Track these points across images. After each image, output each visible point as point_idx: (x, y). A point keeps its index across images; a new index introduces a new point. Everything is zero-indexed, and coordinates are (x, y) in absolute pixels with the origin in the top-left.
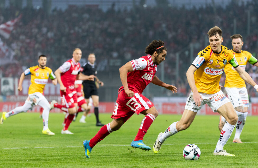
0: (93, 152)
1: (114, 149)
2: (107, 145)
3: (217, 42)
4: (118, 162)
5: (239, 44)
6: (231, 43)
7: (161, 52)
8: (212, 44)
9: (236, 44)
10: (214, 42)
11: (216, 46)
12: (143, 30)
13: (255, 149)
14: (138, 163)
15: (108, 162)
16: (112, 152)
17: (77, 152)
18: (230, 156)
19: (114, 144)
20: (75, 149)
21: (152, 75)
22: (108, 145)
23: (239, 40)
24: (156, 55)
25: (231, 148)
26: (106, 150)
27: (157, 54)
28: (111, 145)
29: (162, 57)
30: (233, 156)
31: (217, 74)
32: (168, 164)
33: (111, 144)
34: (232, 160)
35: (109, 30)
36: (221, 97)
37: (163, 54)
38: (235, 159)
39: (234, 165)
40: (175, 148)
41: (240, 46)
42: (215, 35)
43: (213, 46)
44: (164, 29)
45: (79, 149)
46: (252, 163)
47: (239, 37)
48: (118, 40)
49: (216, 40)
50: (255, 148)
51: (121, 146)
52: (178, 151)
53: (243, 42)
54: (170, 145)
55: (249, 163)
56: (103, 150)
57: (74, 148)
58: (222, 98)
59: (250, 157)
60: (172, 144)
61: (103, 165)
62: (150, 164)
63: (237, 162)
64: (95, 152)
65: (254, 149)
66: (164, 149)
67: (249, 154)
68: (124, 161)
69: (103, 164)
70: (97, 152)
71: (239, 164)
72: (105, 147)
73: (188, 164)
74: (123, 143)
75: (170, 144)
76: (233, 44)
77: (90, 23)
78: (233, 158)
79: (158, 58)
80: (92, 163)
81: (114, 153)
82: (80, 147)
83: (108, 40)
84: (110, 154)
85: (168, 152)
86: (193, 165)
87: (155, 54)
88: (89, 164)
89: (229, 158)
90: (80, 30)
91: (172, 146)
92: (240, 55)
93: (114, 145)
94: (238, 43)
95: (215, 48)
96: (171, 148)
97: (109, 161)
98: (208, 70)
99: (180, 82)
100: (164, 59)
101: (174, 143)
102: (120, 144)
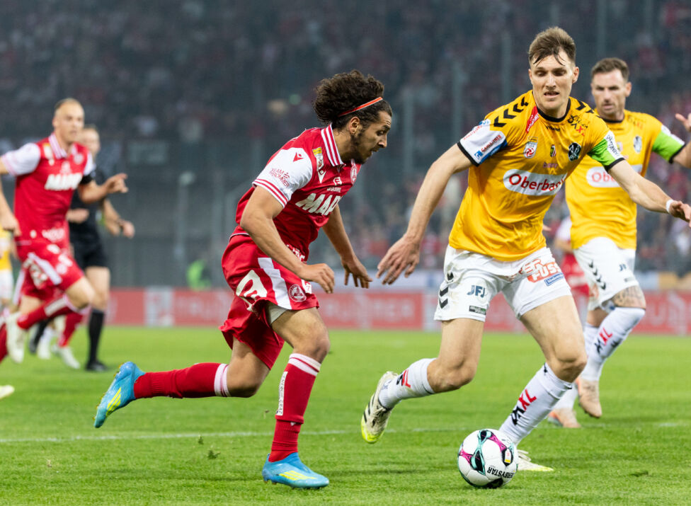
0: (74, 460)
1: (144, 448)
2: (120, 433)
3: (559, 78)
4: (158, 491)
5: (616, 92)
6: (590, 89)
7: (372, 117)
8: (543, 86)
9: (606, 90)
10: (551, 80)
11: (557, 93)
12: (242, 43)
13: (624, 449)
14: (225, 494)
15: (122, 493)
16: (136, 460)
17: (17, 459)
18: (537, 473)
19: (143, 433)
20: (12, 447)
21: (338, 198)
22: (125, 435)
23: (616, 77)
24: (355, 129)
25: (541, 444)
26: (118, 453)
27: (360, 127)
28: (134, 433)
29: (376, 136)
30: (549, 473)
31: (543, 192)
32: (327, 498)
33: (133, 430)
34: (545, 484)
35: (128, 42)
36: (549, 271)
37: (380, 127)
38: (556, 483)
39: (552, 501)
40: (350, 444)
41: (618, 98)
42: (556, 53)
43: (545, 94)
44: (316, 40)
45: (24, 448)
46: (611, 494)
47: (618, 66)
48: (157, 76)
49: (558, 72)
50: (623, 444)
51: (167, 440)
52: (360, 454)
53: (629, 85)
54: (335, 435)
55: (602, 496)
56: (107, 451)
57: (9, 444)
58: (550, 274)
59: (605, 476)
60: (343, 432)
61: (106, 503)
62: (266, 497)
63: (563, 494)
64: (80, 457)
65: (621, 446)
66: (314, 447)
67: (604, 465)
68: (179, 488)
69: (105, 498)
70: (85, 459)
71: (567, 501)
72: (111, 440)
73: (394, 501)
74: (173, 430)
75: (335, 432)
76: (595, 92)
77: (62, 18)
78: (550, 478)
79: (362, 139)
80: (67, 497)
81: (144, 462)
82: (27, 442)
83: (124, 75)
84: (131, 467)
85: (326, 457)
86: (412, 501)
87: (354, 125)
88: (58, 501)
89: (536, 479)
90: (29, 44)
91: (339, 438)
92: (619, 129)
93: (143, 436)
94: (613, 88)
95: (551, 100)
96: (338, 446)
97: (126, 490)
98: (515, 179)
99: (367, 221)
100: (385, 144)
101: (349, 426)
102: (164, 430)
